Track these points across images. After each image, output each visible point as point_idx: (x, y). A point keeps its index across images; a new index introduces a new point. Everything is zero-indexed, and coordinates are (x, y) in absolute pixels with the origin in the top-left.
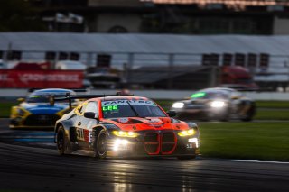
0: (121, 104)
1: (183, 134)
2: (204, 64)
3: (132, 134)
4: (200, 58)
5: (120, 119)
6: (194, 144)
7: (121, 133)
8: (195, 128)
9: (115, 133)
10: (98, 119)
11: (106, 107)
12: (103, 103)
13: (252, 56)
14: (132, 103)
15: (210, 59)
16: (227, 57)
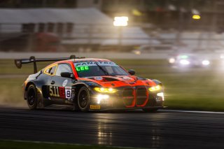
0: (90, 65)
1: (153, 89)
2: (24, 32)
3: (112, 90)
4: (20, 27)
5: (95, 77)
6: (161, 98)
7: (102, 90)
8: (160, 84)
9: (97, 89)
10: (74, 78)
11: (79, 68)
12: (75, 64)
13: (60, 25)
14: (99, 64)
15: (28, 27)
16: (42, 26)
